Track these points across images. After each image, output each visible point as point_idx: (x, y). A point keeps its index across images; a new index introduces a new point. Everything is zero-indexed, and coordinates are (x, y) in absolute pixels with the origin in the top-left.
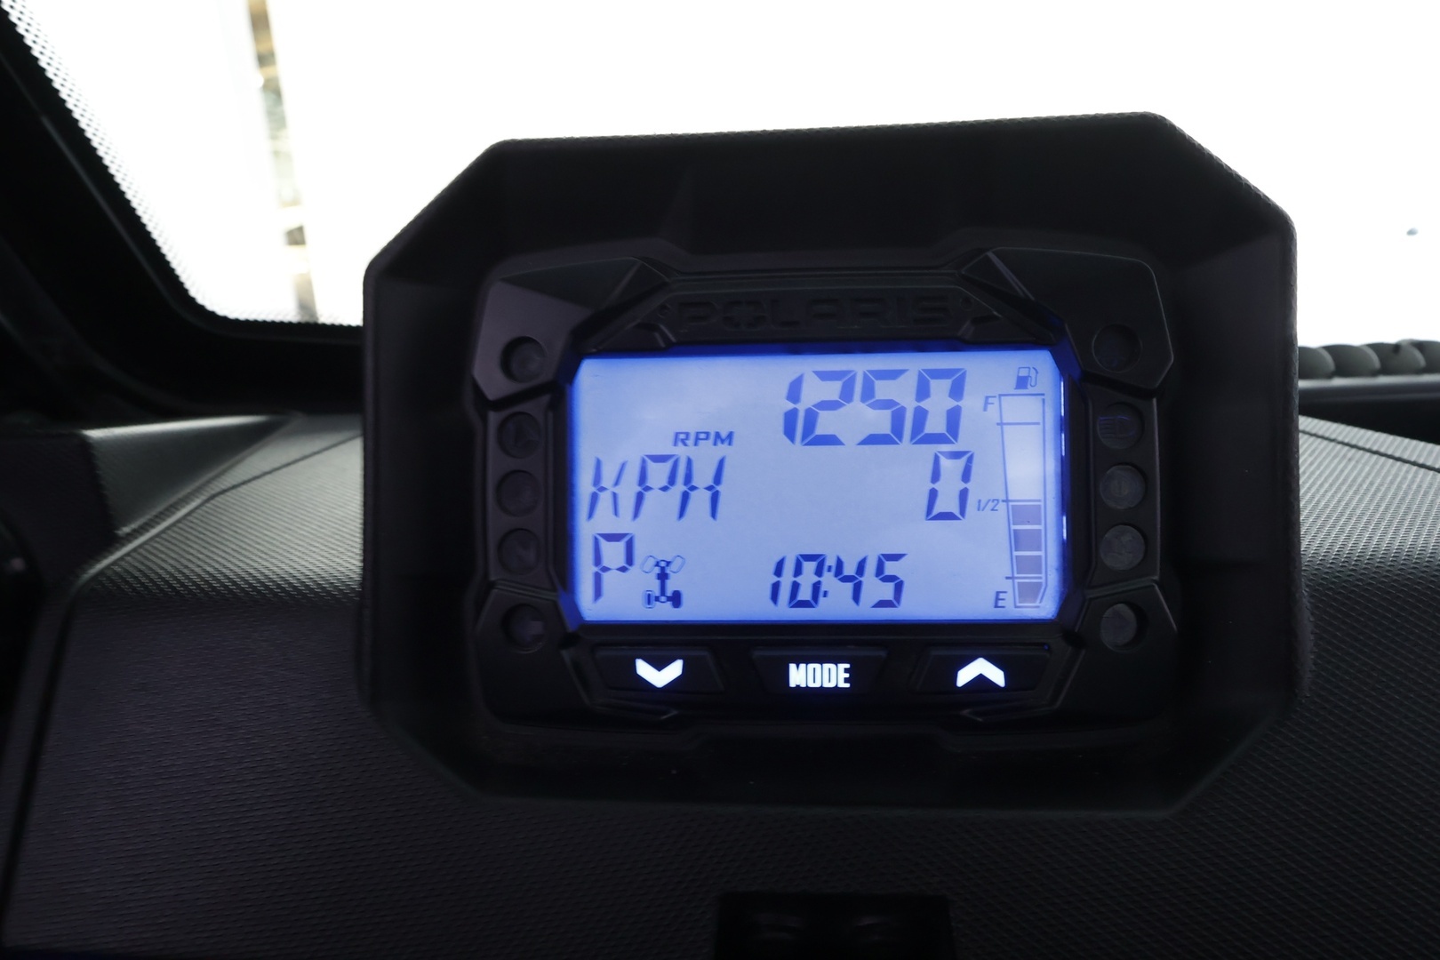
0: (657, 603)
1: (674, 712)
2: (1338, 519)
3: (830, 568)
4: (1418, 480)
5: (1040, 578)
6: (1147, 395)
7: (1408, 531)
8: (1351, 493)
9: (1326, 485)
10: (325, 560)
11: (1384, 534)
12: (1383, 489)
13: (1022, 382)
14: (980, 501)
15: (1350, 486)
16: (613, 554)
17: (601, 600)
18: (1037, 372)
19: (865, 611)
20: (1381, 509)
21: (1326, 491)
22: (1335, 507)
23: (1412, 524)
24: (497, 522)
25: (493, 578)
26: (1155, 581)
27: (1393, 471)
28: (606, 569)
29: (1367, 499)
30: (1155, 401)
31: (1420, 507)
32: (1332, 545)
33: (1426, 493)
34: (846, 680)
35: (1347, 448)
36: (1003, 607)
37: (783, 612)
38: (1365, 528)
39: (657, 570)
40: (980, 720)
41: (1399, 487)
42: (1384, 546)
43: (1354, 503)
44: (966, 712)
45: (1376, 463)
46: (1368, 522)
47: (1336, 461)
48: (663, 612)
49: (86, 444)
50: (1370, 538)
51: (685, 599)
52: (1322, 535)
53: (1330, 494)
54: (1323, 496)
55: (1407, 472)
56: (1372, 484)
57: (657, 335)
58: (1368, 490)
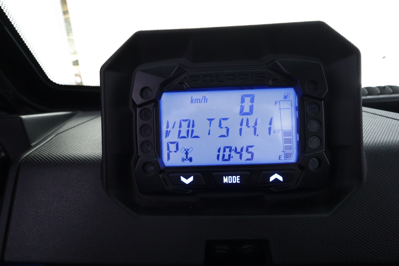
0: (185, 161)
1: (191, 191)
2: (372, 134)
3: (233, 150)
4: (393, 122)
5: (292, 151)
6: (321, 100)
7: (391, 136)
8: (375, 126)
9: (368, 125)
10: (90, 151)
11: (385, 137)
12: (383, 125)
13: (285, 97)
14: (274, 130)
15: (374, 125)
16: (173, 147)
17: (169, 161)
18: (290, 94)
19: (243, 162)
20: (383, 131)
21: (368, 126)
22: (371, 130)
23: (392, 134)
24: (140, 139)
25: (139, 155)
26: (324, 151)
27: (386, 120)
28: (171, 152)
29: (379, 128)
30: (323, 101)
31: (394, 130)
32: (371, 140)
33: (395, 126)
34: (239, 181)
35: (373, 114)
36: (281, 160)
37: (220, 162)
38: (380, 136)
39: (185, 152)
40: (276, 190)
41: (388, 125)
42: (385, 140)
43: (376, 129)
44: (272, 189)
45: (381, 118)
46: (380, 134)
47: (370, 118)
48: (187, 163)
49: (21, 120)
50: (381, 138)
51: (193, 160)
52: (368, 138)
53: (369, 127)
54: (367, 127)
55: (390, 120)
56: (380, 124)
57: (184, 85)
58: (379, 125)
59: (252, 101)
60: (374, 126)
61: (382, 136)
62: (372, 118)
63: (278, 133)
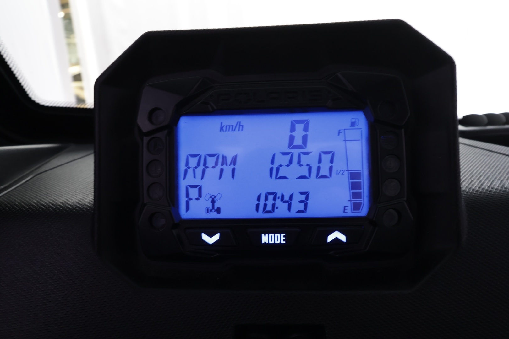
0: (211, 212)
1: (217, 254)
3: (279, 198)
5: (361, 201)
6: (400, 128)
10: (80, 197)
12: (499, 166)
13: (353, 124)
14: (337, 171)
15: (487, 165)
16: (194, 193)
17: (188, 212)
18: (359, 120)
19: (293, 214)
21: (477, 167)
24: (147, 180)
25: (145, 202)
26: (404, 200)
27: (505, 160)
28: (191, 199)
30: (403, 130)
32: (476, 186)
34: (284, 240)
35: (488, 152)
36: (347, 212)
37: (261, 215)
38: (489, 181)
39: (211, 199)
40: (337, 255)
42: (496, 187)
44: (332, 253)
45: (498, 157)
47: (483, 156)
48: (214, 215)
50: (491, 184)
51: (222, 210)
52: (473, 183)
56: (495, 164)
57: (209, 106)
59: (306, 129)
60: (485, 167)
61: (493, 181)
62: (486, 156)
63: (342, 174)
